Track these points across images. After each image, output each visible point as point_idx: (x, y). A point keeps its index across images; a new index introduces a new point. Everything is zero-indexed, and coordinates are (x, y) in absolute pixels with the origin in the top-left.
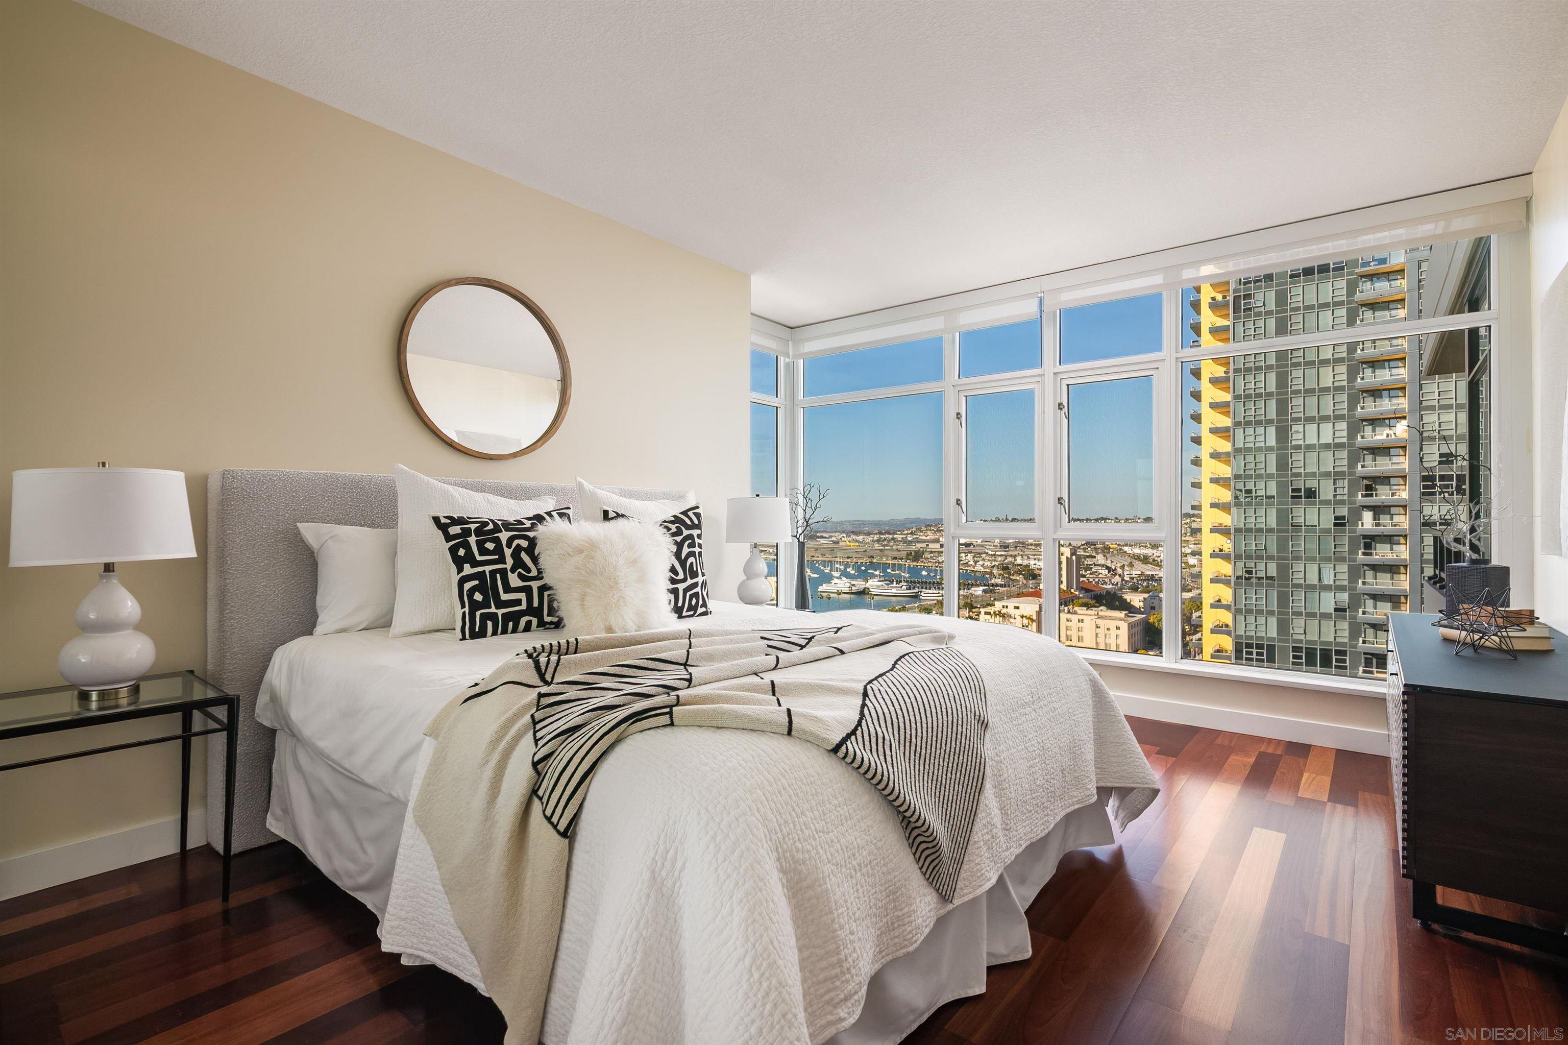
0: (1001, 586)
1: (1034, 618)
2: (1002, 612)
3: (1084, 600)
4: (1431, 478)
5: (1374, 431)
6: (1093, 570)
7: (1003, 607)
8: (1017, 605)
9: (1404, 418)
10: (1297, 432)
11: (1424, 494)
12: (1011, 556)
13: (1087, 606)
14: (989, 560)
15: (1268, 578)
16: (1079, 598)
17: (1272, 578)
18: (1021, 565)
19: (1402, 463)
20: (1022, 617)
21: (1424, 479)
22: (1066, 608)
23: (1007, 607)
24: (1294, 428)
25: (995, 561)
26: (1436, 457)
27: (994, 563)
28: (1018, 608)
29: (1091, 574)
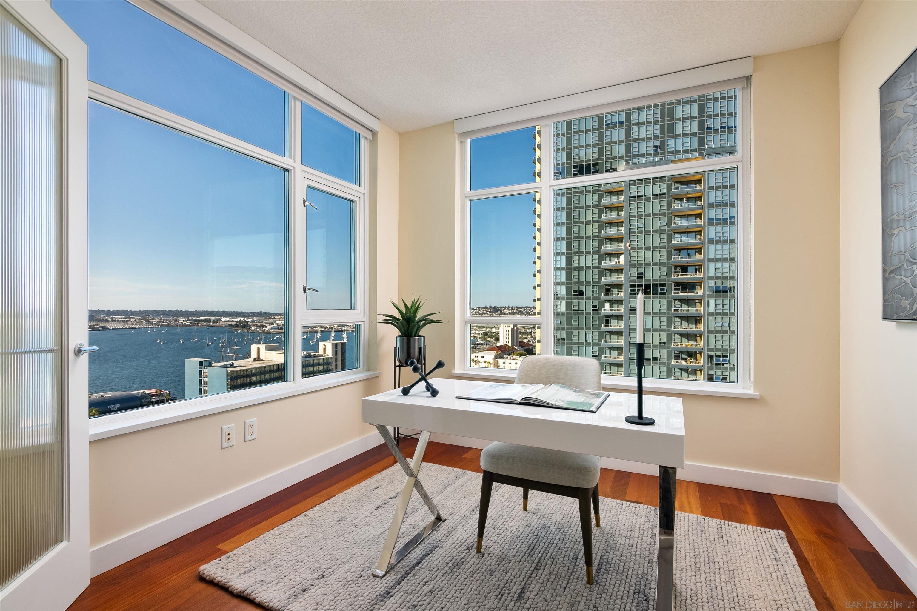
0: (482, 344)
1: (491, 362)
2: (474, 360)
3: (519, 352)
4: (633, 286)
5: (610, 260)
6: (532, 335)
7: (475, 357)
8: (483, 355)
9: (622, 253)
10: (576, 260)
11: (631, 294)
12: (490, 327)
13: (521, 355)
14: (478, 330)
15: (561, 339)
16: (518, 350)
17: (564, 339)
18: (495, 333)
19: (622, 278)
20: (485, 362)
21: (631, 286)
22: (509, 357)
23: (477, 357)
24: (575, 257)
25: (481, 330)
26: (636, 275)
27: (481, 332)
28: (483, 357)
29: (531, 337)
